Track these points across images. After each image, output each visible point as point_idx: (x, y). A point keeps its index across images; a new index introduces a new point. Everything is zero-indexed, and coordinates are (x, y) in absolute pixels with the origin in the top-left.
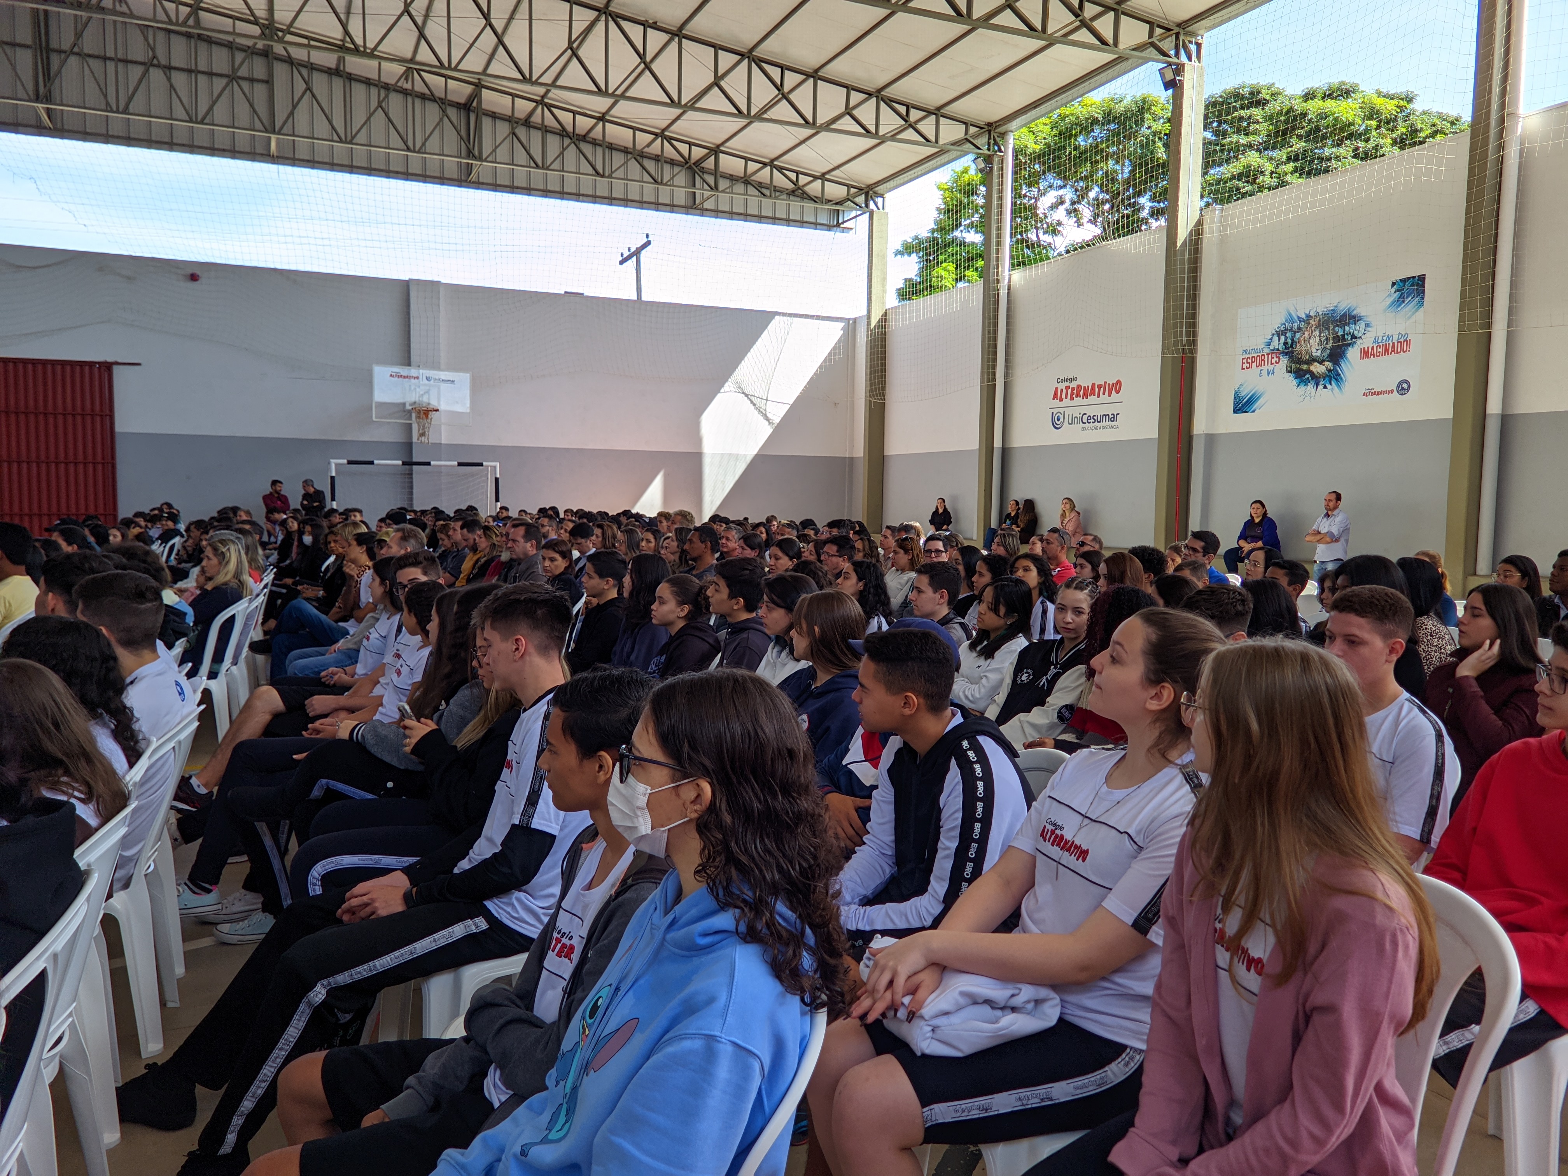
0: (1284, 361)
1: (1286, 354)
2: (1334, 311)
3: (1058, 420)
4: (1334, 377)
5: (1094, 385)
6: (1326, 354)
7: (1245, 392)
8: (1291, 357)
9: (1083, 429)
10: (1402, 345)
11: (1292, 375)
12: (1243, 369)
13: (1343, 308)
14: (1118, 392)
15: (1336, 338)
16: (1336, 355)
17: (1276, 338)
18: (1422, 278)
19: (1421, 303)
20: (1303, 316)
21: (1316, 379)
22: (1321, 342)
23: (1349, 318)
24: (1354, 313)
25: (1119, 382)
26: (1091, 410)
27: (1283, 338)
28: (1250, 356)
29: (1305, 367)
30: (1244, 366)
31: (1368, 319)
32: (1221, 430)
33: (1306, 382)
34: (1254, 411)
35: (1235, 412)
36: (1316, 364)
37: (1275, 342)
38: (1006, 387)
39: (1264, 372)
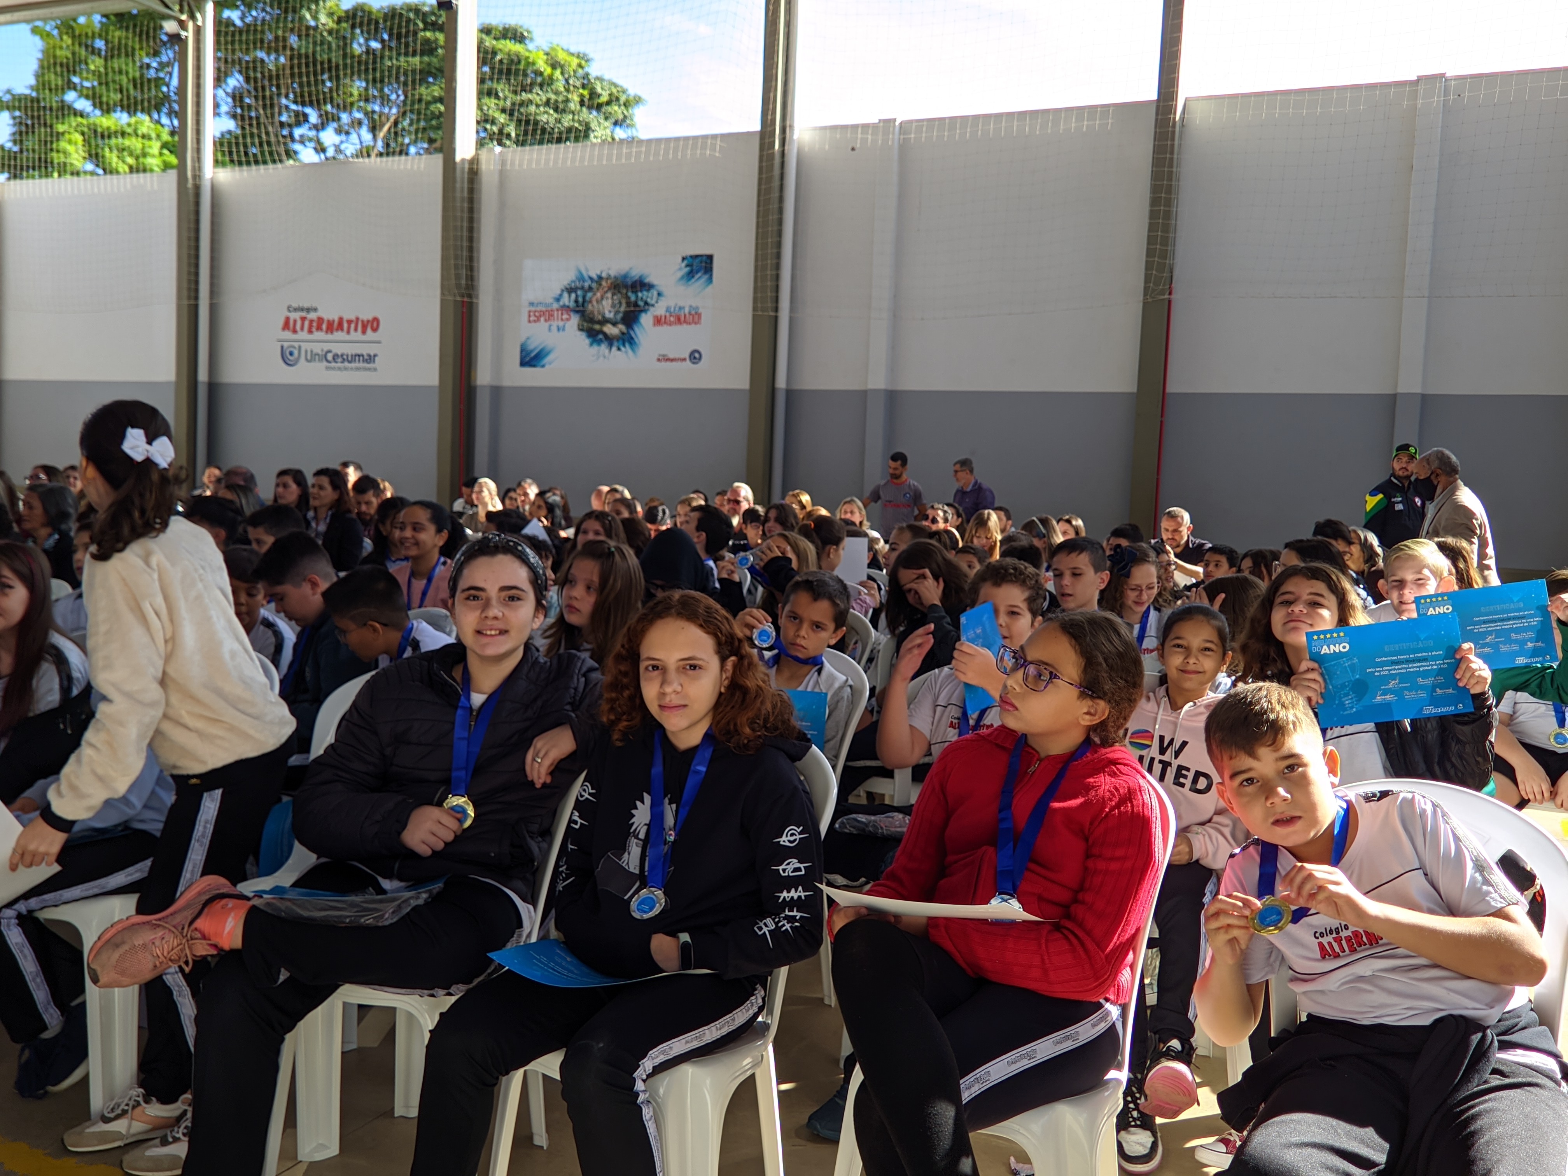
0: (575, 320)
1: (577, 312)
2: (625, 276)
3: (291, 354)
4: (627, 340)
5: (341, 320)
6: (619, 317)
7: (534, 345)
8: (583, 315)
9: (327, 368)
10: (694, 317)
11: (584, 335)
12: (529, 321)
13: (635, 273)
14: (375, 330)
15: (628, 304)
16: (630, 318)
17: (566, 295)
18: (710, 257)
19: (710, 280)
20: (594, 276)
21: (609, 340)
22: (613, 306)
23: (641, 285)
24: (647, 281)
25: (376, 320)
26: (338, 349)
27: (573, 296)
28: (539, 308)
29: (597, 327)
30: (532, 318)
31: (662, 289)
32: (507, 382)
33: (599, 342)
34: (543, 366)
35: (523, 364)
36: (609, 326)
37: (566, 300)
38: (214, 309)
39: (554, 328)
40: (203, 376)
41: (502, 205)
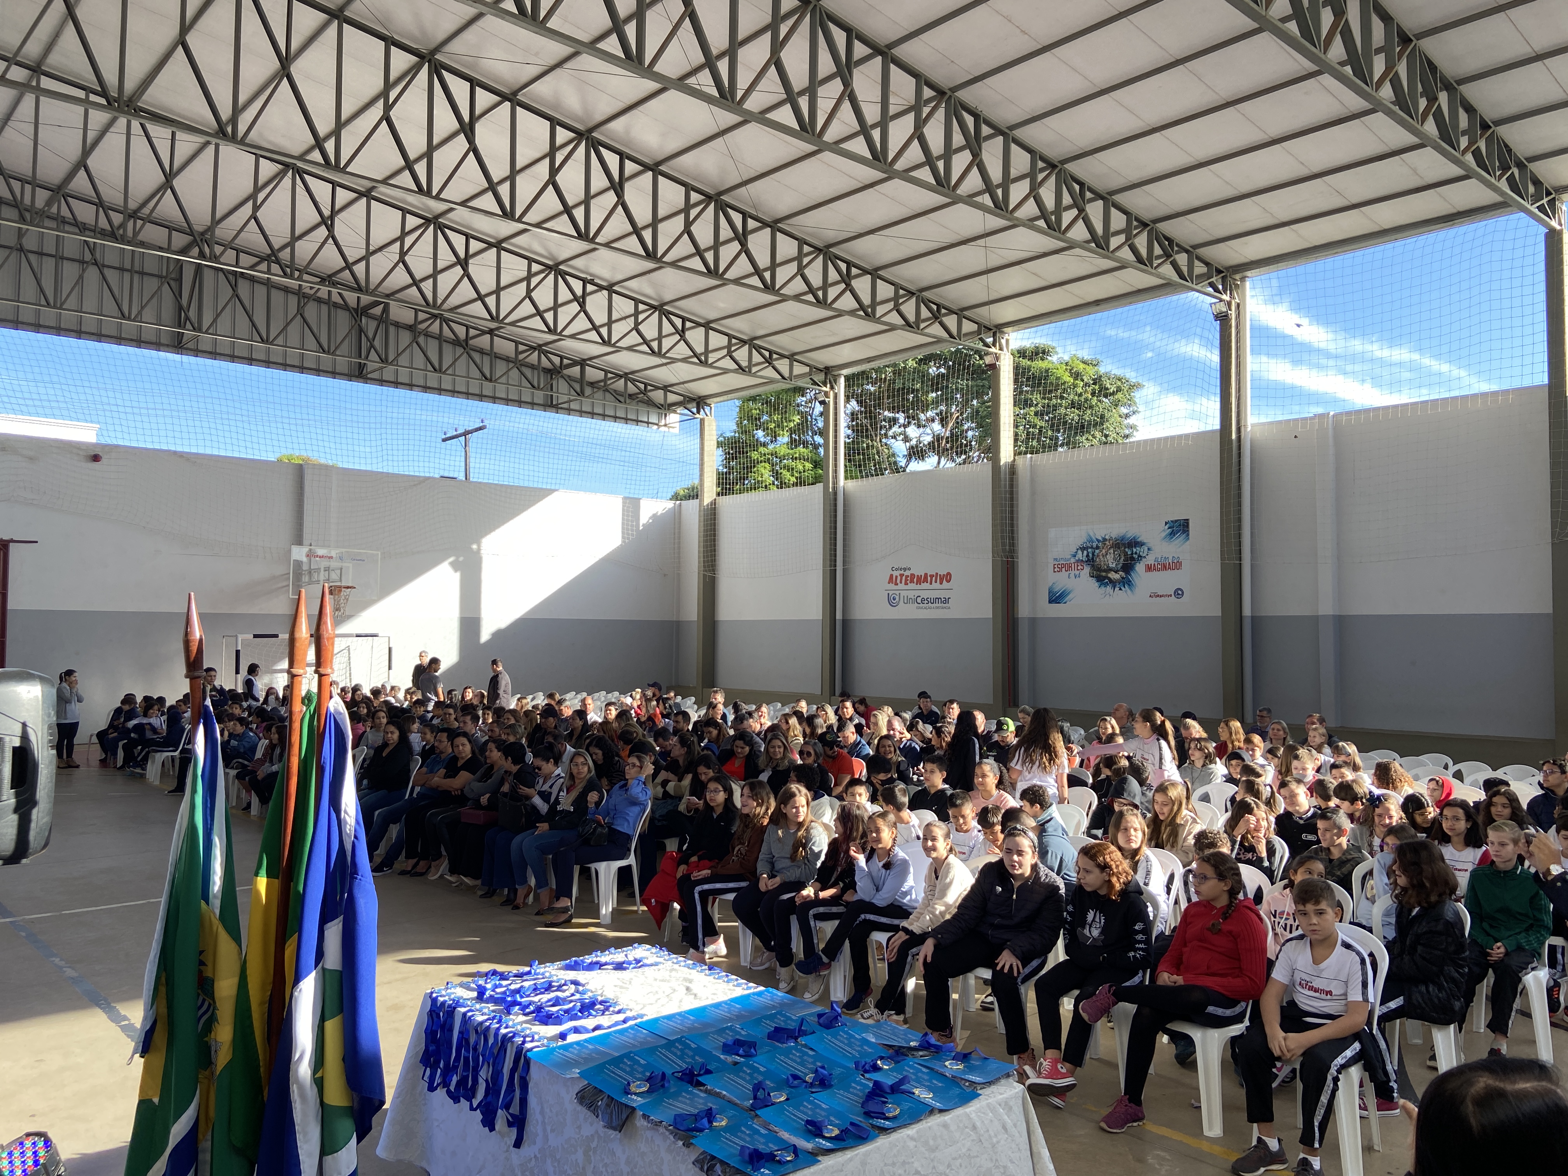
0: (1087, 570)
1: (1088, 564)
2: (1123, 538)
3: (894, 599)
4: (1126, 582)
6: (1119, 566)
7: (1058, 588)
8: (1093, 566)
9: (918, 608)
10: (1176, 565)
11: (1094, 580)
12: (1054, 572)
13: (1130, 535)
14: (948, 581)
15: (1126, 557)
16: (1128, 567)
17: (1080, 552)
18: (1187, 521)
19: (1187, 538)
20: (1100, 539)
21: (1113, 583)
22: (1115, 559)
23: (1135, 543)
24: (1139, 540)
25: (949, 574)
26: (925, 595)
27: (1085, 552)
28: (1061, 563)
29: (1104, 574)
30: (1056, 570)
31: (1149, 545)
32: (1040, 615)
33: (1106, 585)
34: (1065, 603)
35: (1050, 602)
36: (1112, 573)
37: (1080, 555)
38: (845, 572)
39: (1072, 576)
40: (839, 616)
41: (1033, 493)
